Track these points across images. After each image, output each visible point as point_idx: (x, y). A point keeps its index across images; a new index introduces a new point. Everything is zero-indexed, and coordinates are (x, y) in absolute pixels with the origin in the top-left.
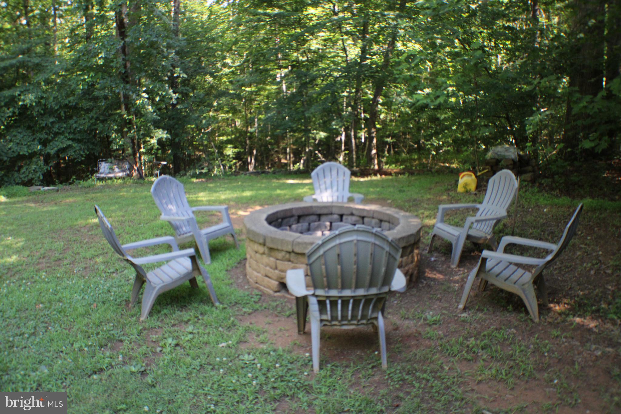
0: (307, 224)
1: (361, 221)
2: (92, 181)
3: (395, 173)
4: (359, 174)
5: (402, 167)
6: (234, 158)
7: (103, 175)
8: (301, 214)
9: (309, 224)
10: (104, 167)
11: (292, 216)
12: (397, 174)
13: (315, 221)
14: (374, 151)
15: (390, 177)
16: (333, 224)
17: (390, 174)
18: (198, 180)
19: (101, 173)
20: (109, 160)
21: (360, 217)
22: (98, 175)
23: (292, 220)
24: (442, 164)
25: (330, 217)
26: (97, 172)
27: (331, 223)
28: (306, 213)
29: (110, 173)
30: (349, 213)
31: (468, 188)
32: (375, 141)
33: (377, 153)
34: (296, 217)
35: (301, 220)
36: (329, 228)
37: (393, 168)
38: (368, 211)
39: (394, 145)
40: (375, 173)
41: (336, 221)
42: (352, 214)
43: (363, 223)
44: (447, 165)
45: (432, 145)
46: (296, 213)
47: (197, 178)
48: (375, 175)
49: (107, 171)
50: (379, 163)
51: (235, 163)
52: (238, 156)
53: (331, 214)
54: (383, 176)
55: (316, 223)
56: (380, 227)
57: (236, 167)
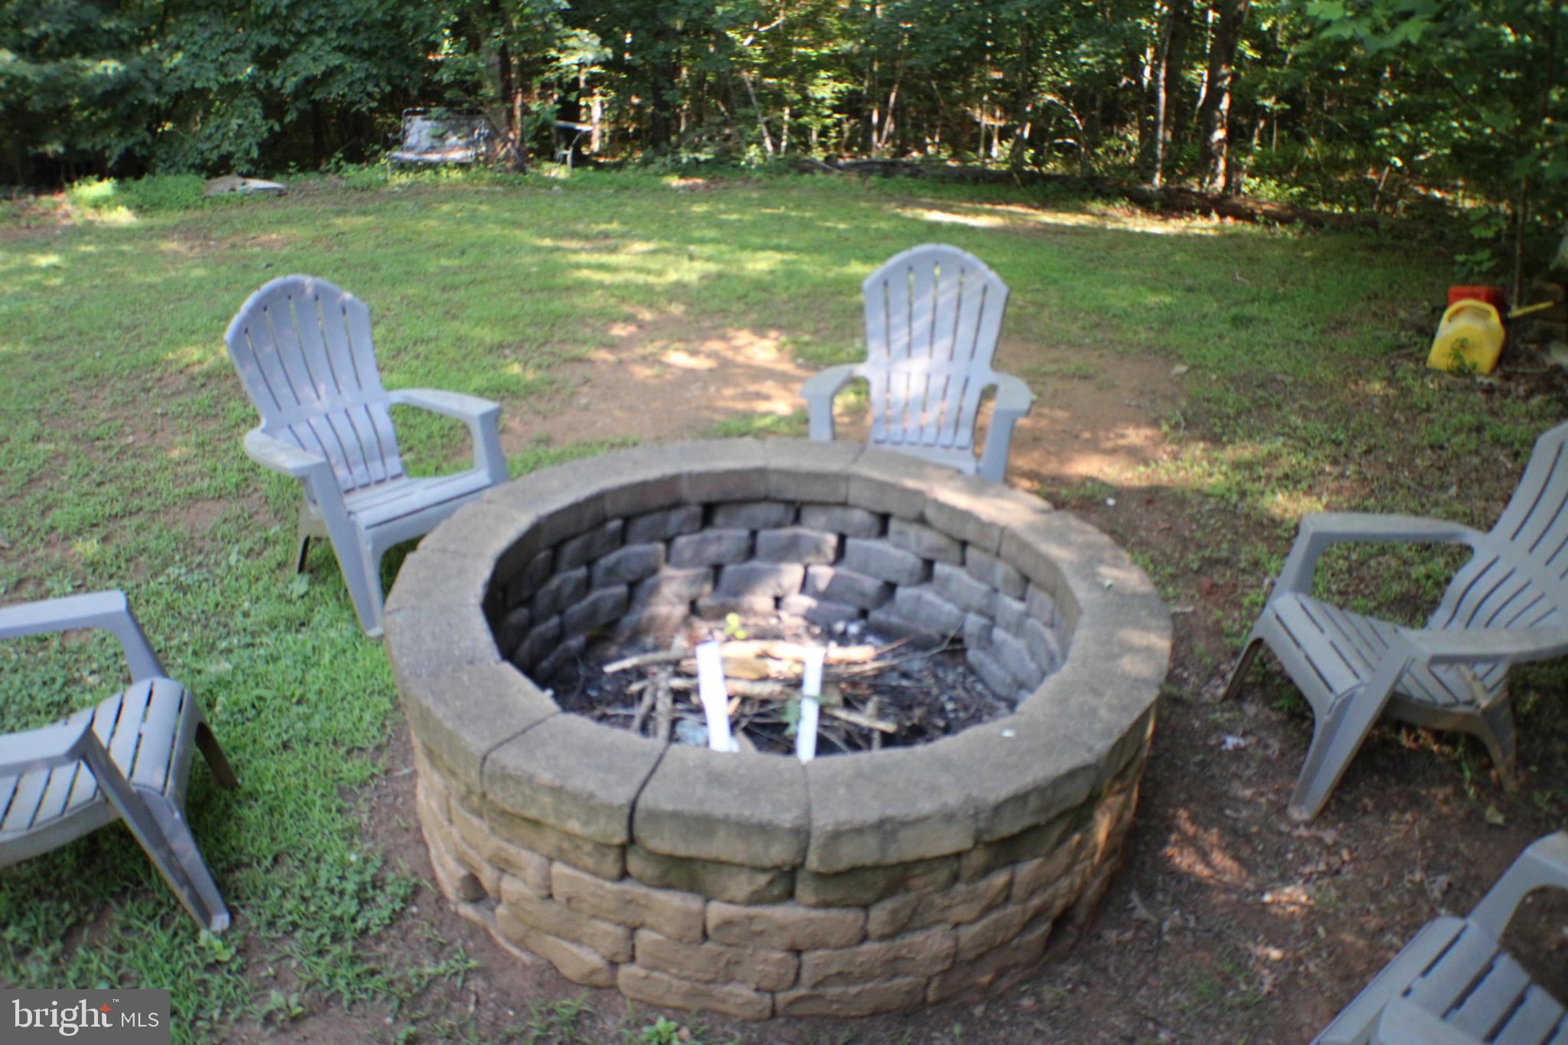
0: (744, 533)
1: (956, 551)
2: (383, 173)
3: (1266, 213)
4: (1156, 205)
5: (1295, 190)
6: (835, 109)
7: (409, 156)
8: (715, 497)
9: (754, 534)
10: (419, 130)
11: (677, 505)
12: (1271, 218)
13: (778, 525)
14: (1219, 134)
15: (1248, 228)
16: (851, 543)
17: (1250, 217)
18: (683, 182)
19: (410, 149)
20: (435, 111)
21: (950, 537)
22: (397, 154)
23: (676, 518)
24: (1422, 191)
25: (838, 512)
26: (399, 143)
27: (842, 539)
28: (739, 495)
29: (432, 149)
30: (912, 513)
31: (1469, 359)
32: (1225, 104)
33: (1230, 139)
34: (696, 510)
35: (719, 518)
36: (830, 555)
37: (1267, 192)
38: (984, 526)
39: (1283, 119)
40: (1206, 205)
41: (862, 533)
42: (922, 520)
43: (963, 563)
44: (1438, 194)
45: (1393, 137)
46: (695, 496)
47: (682, 177)
48: (1206, 214)
49: (426, 143)
50: (1232, 169)
51: (838, 124)
52: (849, 104)
53: (844, 504)
54: (1229, 221)
55: (787, 532)
56: (1022, 598)
57: (840, 133)
